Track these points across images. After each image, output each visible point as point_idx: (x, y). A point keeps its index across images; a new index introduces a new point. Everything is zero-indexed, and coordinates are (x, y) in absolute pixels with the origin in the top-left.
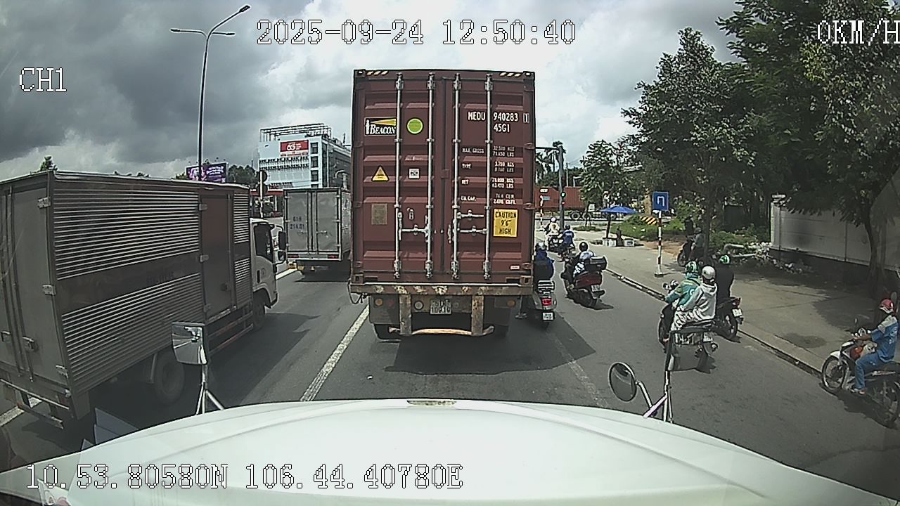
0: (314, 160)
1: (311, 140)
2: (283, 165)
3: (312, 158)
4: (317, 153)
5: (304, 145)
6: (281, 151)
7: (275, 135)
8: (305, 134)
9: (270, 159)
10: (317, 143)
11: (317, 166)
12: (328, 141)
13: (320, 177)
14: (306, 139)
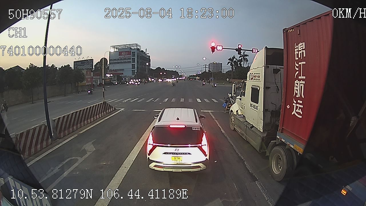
2: (120, 62)
3: (132, 58)
4: (135, 56)
5: (129, 53)
6: (119, 56)
7: (117, 49)
9: (114, 59)
10: (135, 52)
11: (135, 62)
12: (139, 51)
13: (136, 67)
14: (131, 50)
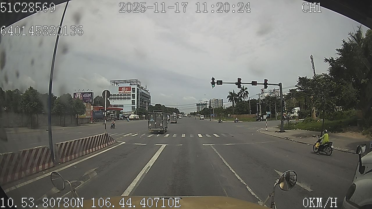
0: (133, 96)
1: (132, 87)
2: (120, 97)
3: (132, 94)
4: (135, 92)
5: (129, 89)
6: (119, 91)
7: (117, 84)
8: (130, 84)
9: (114, 94)
10: (135, 88)
11: (135, 99)
12: (139, 87)
13: (136, 103)
14: (130, 86)
